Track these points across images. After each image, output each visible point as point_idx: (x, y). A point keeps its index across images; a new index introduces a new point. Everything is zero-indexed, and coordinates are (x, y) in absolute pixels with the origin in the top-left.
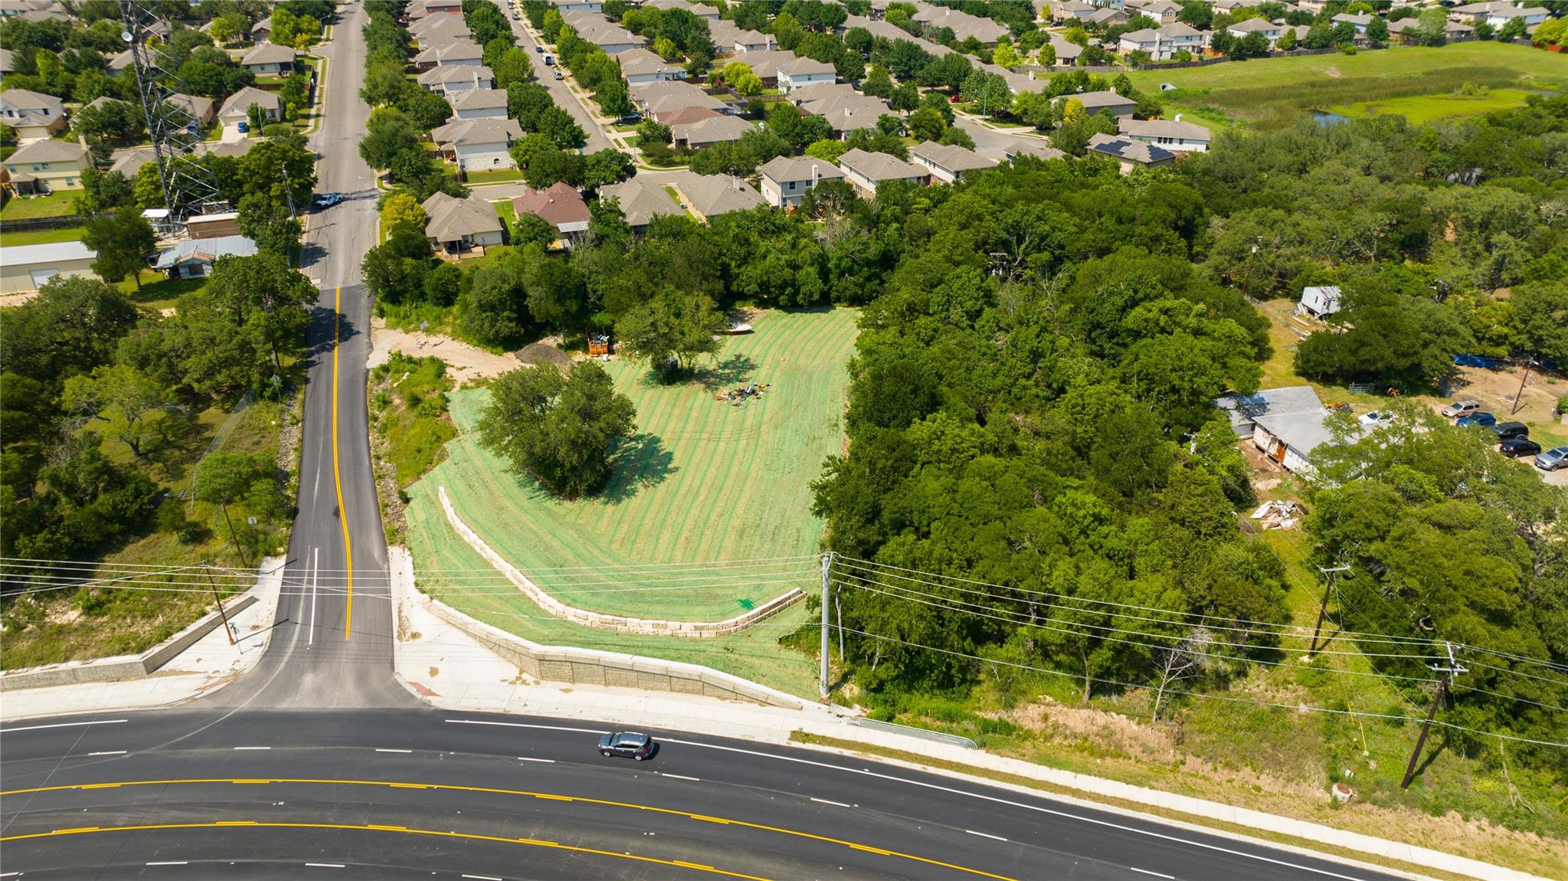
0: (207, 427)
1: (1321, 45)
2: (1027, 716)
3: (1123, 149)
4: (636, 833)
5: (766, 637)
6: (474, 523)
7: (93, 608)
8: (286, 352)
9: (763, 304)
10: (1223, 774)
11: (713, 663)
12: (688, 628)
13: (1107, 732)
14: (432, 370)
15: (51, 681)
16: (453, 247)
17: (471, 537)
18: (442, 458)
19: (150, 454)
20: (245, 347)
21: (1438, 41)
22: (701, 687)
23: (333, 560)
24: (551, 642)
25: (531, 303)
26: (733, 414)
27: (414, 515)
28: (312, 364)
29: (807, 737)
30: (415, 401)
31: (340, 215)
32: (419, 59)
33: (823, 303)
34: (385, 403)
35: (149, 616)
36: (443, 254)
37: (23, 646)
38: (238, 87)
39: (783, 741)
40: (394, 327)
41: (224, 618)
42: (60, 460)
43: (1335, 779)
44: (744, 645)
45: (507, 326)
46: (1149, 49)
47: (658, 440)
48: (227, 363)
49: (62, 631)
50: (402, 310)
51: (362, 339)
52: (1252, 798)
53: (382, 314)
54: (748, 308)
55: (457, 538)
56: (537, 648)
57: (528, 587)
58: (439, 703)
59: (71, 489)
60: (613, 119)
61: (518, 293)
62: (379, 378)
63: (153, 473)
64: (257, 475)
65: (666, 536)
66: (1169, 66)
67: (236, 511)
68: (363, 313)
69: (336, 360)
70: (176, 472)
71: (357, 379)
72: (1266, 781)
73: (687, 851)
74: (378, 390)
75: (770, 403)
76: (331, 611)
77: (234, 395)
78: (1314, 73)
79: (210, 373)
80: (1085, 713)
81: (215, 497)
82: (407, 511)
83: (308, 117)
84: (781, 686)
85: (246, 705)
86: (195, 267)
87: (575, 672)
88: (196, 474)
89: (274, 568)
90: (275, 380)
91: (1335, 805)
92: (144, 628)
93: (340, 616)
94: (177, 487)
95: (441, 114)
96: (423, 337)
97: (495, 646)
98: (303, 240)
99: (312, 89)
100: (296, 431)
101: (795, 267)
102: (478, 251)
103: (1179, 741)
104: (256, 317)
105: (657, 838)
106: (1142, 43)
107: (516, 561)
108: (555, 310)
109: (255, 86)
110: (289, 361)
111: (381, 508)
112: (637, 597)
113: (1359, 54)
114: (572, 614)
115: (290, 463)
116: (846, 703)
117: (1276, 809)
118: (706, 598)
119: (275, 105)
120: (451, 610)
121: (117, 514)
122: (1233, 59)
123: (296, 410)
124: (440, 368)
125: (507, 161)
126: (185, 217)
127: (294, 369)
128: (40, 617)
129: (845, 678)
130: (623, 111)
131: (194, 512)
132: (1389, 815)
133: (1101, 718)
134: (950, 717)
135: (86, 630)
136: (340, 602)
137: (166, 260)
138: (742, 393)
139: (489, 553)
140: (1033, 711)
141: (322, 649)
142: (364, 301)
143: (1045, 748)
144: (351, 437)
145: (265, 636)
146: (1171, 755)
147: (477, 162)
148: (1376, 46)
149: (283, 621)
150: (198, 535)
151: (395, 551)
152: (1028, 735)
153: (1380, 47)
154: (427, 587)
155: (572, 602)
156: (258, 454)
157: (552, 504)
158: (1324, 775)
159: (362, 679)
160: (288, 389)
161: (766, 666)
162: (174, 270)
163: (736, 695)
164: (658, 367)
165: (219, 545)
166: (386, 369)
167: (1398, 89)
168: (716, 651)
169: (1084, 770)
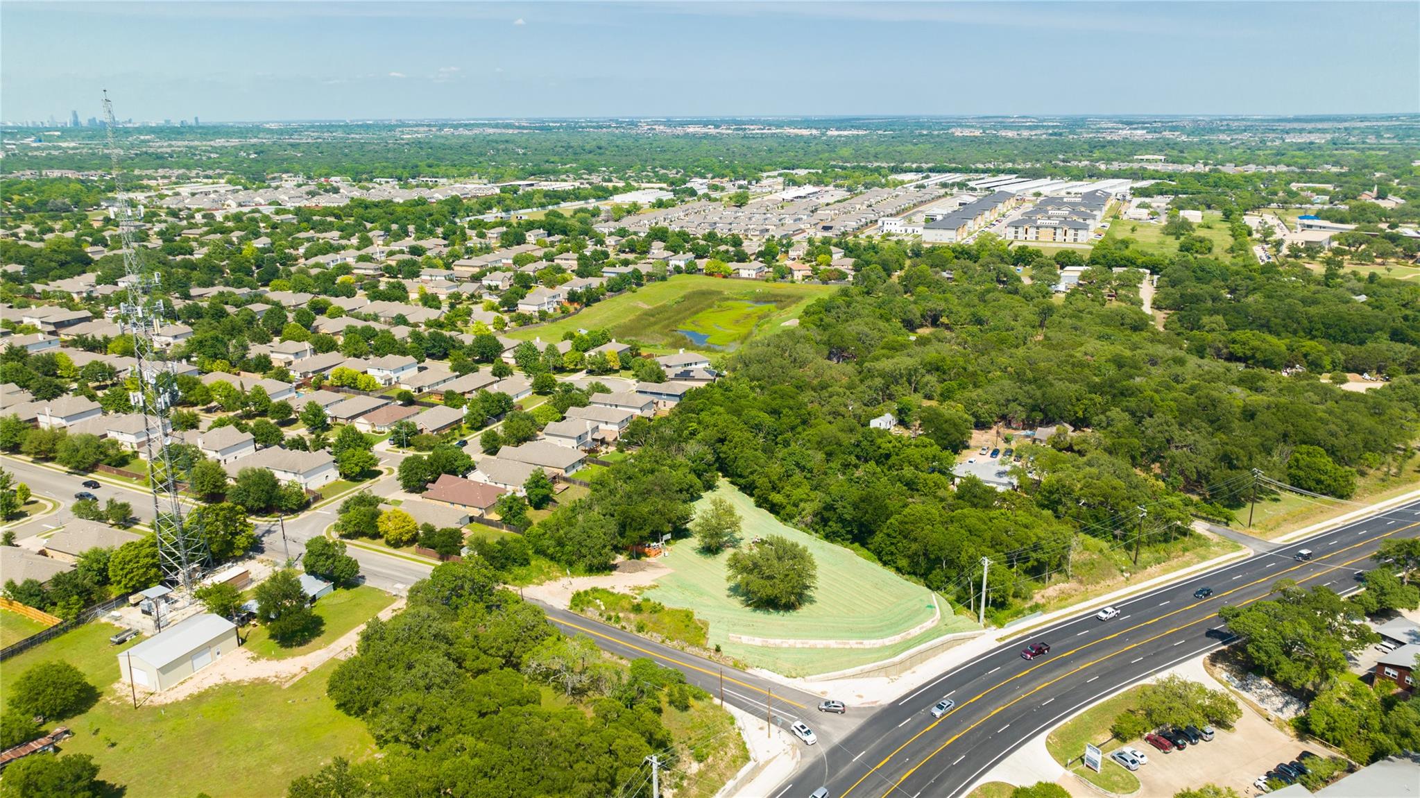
1: (618, 289)
2: (1037, 599)
3: (692, 374)
4: (1014, 690)
5: (952, 615)
7: (700, 758)
10: (1098, 587)
11: (948, 632)
12: (929, 624)
18: (706, 624)
21: (664, 279)
24: (895, 655)
27: (734, 653)
29: (1001, 639)
30: (637, 609)
34: (616, 618)
35: (726, 746)
39: (998, 644)
43: (1122, 571)
44: (948, 621)
52: (1110, 589)
55: (778, 648)
56: (896, 659)
57: (853, 643)
58: (883, 703)
62: (582, 610)
71: (570, 616)
72: (1108, 582)
73: (1034, 684)
74: (597, 614)
78: (635, 307)
80: (1051, 589)
82: (724, 655)
84: (971, 629)
85: (822, 750)
91: (1127, 579)
92: (732, 751)
93: (786, 703)
97: (867, 674)
103: (1081, 582)
105: (1021, 687)
106: (539, 305)
111: (711, 659)
114: (888, 641)
116: (989, 625)
117: (1118, 589)
118: (916, 612)
120: (822, 676)
122: (587, 305)
124: (605, 591)
128: (685, 775)
129: (979, 618)
132: (1139, 576)
133: (1057, 587)
135: (708, 768)
139: (812, 642)
140: (1038, 596)
144: (631, 640)
146: (1083, 589)
148: (639, 285)
151: (751, 671)
152: (1044, 605)
153: (642, 285)
154: (794, 675)
155: (881, 637)
157: (793, 614)
158: (1118, 572)
161: (962, 625)
163: (964, 639)
166: (578, 604)
168: (944, 627)
169: (1071, 605)
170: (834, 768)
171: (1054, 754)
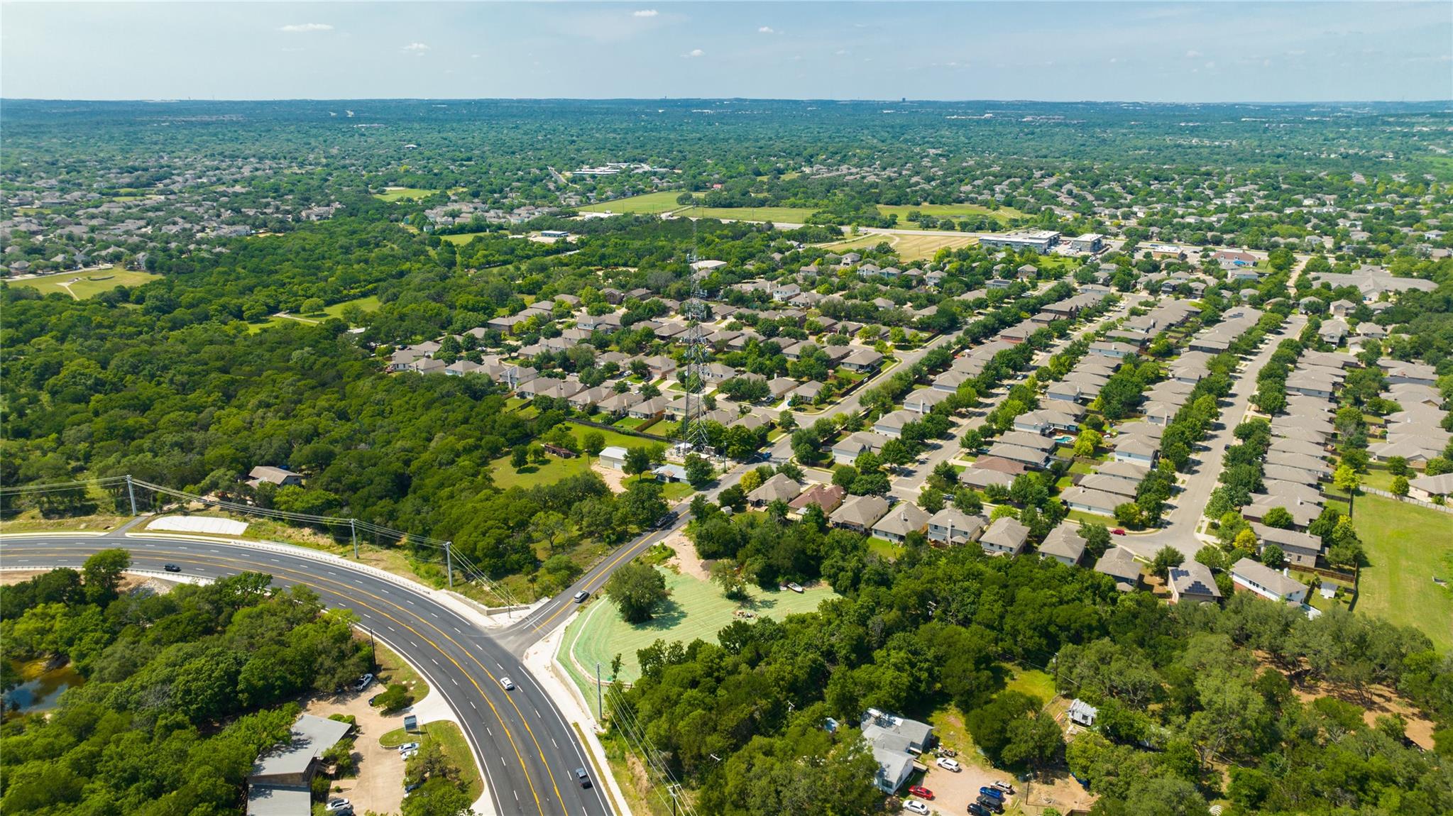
0: (580, 545)
2: (631, 759)
6: (594, 615)
7: (493, 589)
8: (633, 525)
11: (582, 689)
12: (587, 675)
13: (639, 778)
14: (666, 554)
15: (469, 605)
16: (755, 503)
17: (588, 618)
22: (576, 696)
24: (559, 660)
25: (715, 540)
26: (728, 621)
27: (590, 605)
28: (641, 535)
29: (576, 725)
31: (750, 467)
32: (935, 377)
35: (501, 598)
36: (747, 505)
37: (473, 592)
39: (570, 722)
40: (683, 531)
41: (510, 610)
47: (685, 616)
49: (483, 592)
50: (694, 526)
51: (668, 532)
53: (688, 524)
54: (823, 582)
56: (554, 659)
57: (575, 640)
58: (525, 663)
60: (967, 451)
62: (649, 550)
64: (572, 569)
65: (629, 647)
67: (551, 577)
68: (685, 521)
69: (650, 536)
70: (551, 556)
71: (644, 547)
74: (643, 555)
77: (597, 537)
81: (553, 569)
82: (591, 603)
84: (591, 709)
85: (492, 636)
86: (660, 477)
87: (557, 673)
89: (545, 600)
90: (614, 537)
92: (497, 601)
93: (540, 624)
96: (685, 540)
97: (551, 656)
98: (721, 477)
99: (860, 384)
100: (602, 558)
102: (764, 508)
103: (648, 792)
107: (584, 632)
109: (824, 380)
110: (630, 530)
112: (590, 660)
114: (572, 657)
115: (586, 569)
116: (603, 727)
120: (561, 639)
123: (612, 551)
124: (671, 555)
126: (693, 450)
127: (633, 535)
128: (482, 585)
129: (609, 719)
130: (976, 446)
131: (541, 572)
133: (643, 773)
134: (617, 749)
135: (487, 594)
136: (547, 619)
137: (658, 470)
138: (744, 615)
139: (584, 626)
140: (635, 759)
141: (522, 632)
142: (691, 516)
143: (619, 770)
145: (518, 620)
146: (642, 796)
147: (841, 459)
149: (527, 618)
150: (534, 580)
152: (626, 767)
154: (567, 628)
155: (575, 652)
156: (582, 561)
157: (620, 621)
159: (520, 645)
160: (620, 542)
161: (594, 700)
163: (576, 702)
164: (727, 589)
165: (537, 586)
166: (655, 547)
168: (587, 687)
169: (619, 783)
170: (474, 639)
171: (438, 722)
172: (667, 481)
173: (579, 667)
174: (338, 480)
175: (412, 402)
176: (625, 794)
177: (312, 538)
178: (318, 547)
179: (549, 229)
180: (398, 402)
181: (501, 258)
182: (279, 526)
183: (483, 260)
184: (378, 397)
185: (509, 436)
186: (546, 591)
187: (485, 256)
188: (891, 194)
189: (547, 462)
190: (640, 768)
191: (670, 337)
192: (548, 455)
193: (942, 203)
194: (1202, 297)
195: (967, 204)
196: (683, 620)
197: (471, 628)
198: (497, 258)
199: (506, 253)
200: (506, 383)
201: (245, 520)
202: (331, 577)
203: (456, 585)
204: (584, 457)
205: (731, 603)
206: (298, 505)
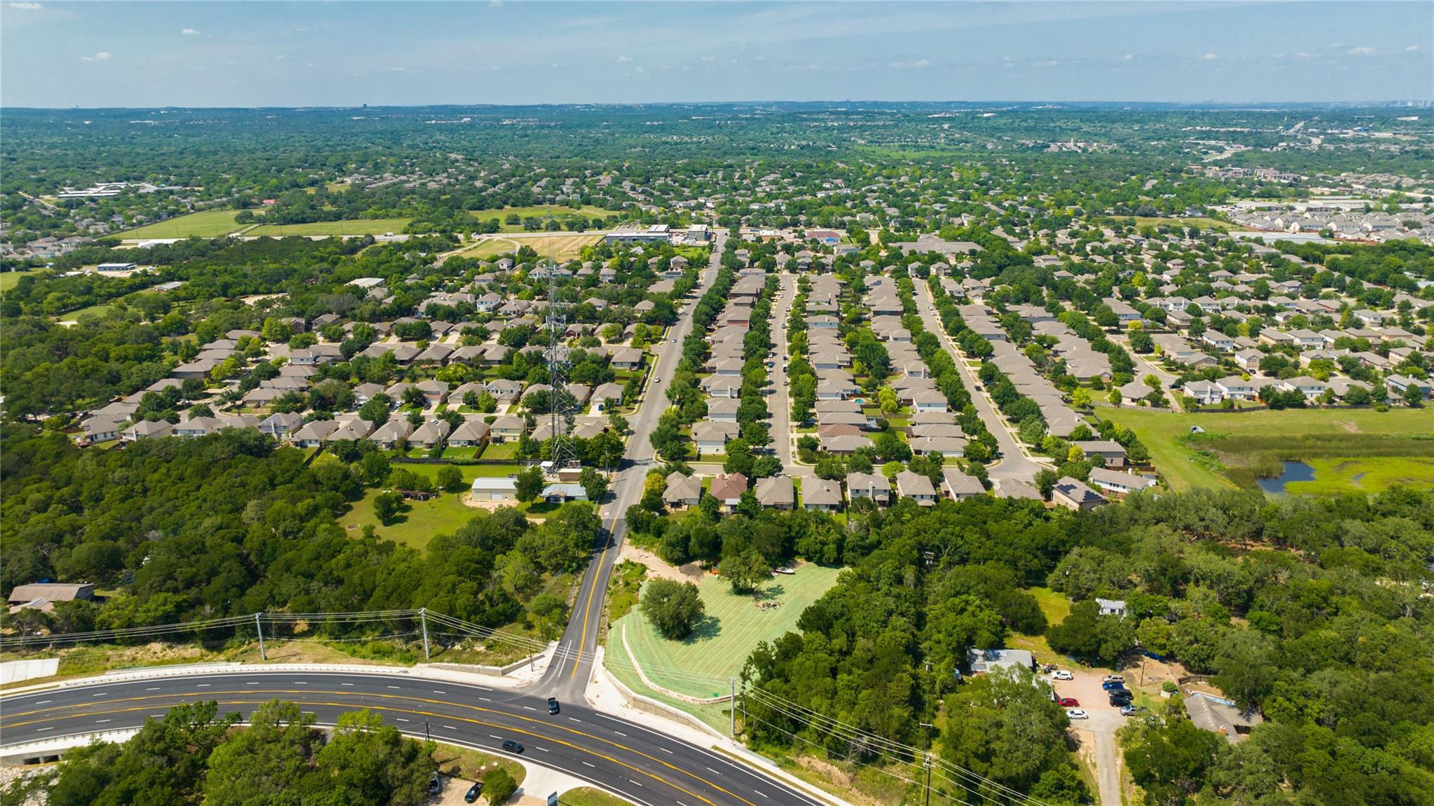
0: (543, 581)
1: (1358, 401)
2: (804, 761)
3: (1071, 491)
4: (643, 764)
5: (718, 710)
6: (630, 642)
7: (489, 647)
8: (583, 550)
9: (809, 559)
10: (864, 797)
11: (694, 714)
12: (689, 699)
13: (829, 773)
14: (639, 569)
15: (471, 671)
16: (674, 505)
17: (627, 648)
18: (628, 612)
19: (519, 589)
20: (566, 549)
22: (688, 723)
23: (576, 646)
24: (641, 694)
25: (691, 544)
26: (759, 614)
27: (611, 634)
28: (591, 558)
29: (718, 748)
30: (627, 584)
31: (630, 473)
32: (707, 365)
33: (838, 563)
34: (616, 582)
35: (507, 654)
36: (668, 508)
37: (465, 656)
38: (605, 381)
39: (709, 748)
40: (631, 544)
41: (531, 661)
42: (489, 589)
44: (709, 710)
45: (678, 553)
46: (1201, 396)
47: (718, 621)
48: (555, 555)
49: (478, 653)
50: (638, 536)
51: (617, 549)
53: (630, 536)
54: (800, 560)
55: (623, 647)
56: (634, 694)
57: (639, 671)
58: (595, 707)
59: (491, 599)
60: (797, 423)
61: (687, 539)
62: (618, 570)
63: (519, 598)
64: (556, 606)
65: (700, 662)
66: (1212, 411)
67: (545, 619)
68: (622, 534)
69: (603, 557)
70: (527, 599)
71: (609, 568)
73: (657, 773)
74: (615, 575)
75: (780, 612)
76: (570, 664)
77: (557, 568)
78: (1332, 426)
79: (549, 558)
80: (824, 764)
81: (539, 613)
82: (609, 632)
83: (636, 402)
84: (717, 729)
85: (531, 693)
86: (557, 498)
87: (646, 707)
88: (534, 603)
89: (554, 645)
90: (574, 565)
92: (504, 659)
93: (572, 669)
94: (526, 606)
95: (703, 412)
96: (641, 552)
97: (622, 692)
98: (609, 487)
99: (645, 380)
100: (577, 589)
101: (824, 544)
102: (685, 508)
103: (852, 780)
104: (573, 535)
105: (649, 767)
106: (1196, 392)
107: (640, 660)
108: (698, 550)
109: (613, 381)
110: (583, 555)
111: (600, 629)
112: (677, 683)
113: (1391, 411)
114: (651, 685)
115: (571, 603)
116: (740, 741)
118: (702, 689)
119: (619, 396)
121: (503, 613)
122: (1272, 408)
123: (580, 580)
124: (644, 568)
125: (722, 451)
126: (560, 467)
127: (585, 559)
128: (471, 646)
129: (743, 732)
130: (804, 419)
131: (530, 617)
133: (829, 767)
134: (776, 755)
135: (486, 655)
136: (574, 662)
137: (546, 492)
138: (769, 605)
139: (631, 655)
140: (806, 759)
141: (562, 680)
142: (624, 529)
143: (803, 773)
144: (598, 596)
145: (544, 671)
146: (848, 786)
147: (706, 450)
148: (1413, 405)
149: (551, 667)
150: (529, 627)
151: (600, 648)
152: (802, 768)
154: (607, 665)
155: (652, 680)
156: (559, 597)
157: (662, 641)
159: (572, 693)
160: (579, 568)
161: (714, 720)
162: (548, 499)
163: (699, 728)
164: (735, 586)
165: (536, 632)
166: (621, 566)
167: (1382, 450)
168: (697, 710)
169: (813, 784)
170: (513, 702)
171: (572, 791)
172: (562, 501)
173: (673, 694)
174: (170, 576)
175: (174, 474)
176: (829, 791)
177: (170, 654)
178: (186, 661)
179: (104, 262)
180: (156, 476)
181: (80, 300)
182: (107, 650)
183: (57, 304)
184: (117, 475)
185: (343, 488)
186: (548, 636)
187: (59, 299)
188: (471, 200)
189: (408, 508)
190: (821, 765)
191: (410, 360)
192: (408, 501)
193: (523, 206)
194: (833, 270)
195: (546, 205)
196: (720, 625)
197: (497, 693)
198: (73, 299)
199: (83, 293)
200: (269, 435)
201: (51, 656)
202: (253, 688)
203: (435, 656)
204: (445, 496)
205: (743, 598)
206: (140, 617)
